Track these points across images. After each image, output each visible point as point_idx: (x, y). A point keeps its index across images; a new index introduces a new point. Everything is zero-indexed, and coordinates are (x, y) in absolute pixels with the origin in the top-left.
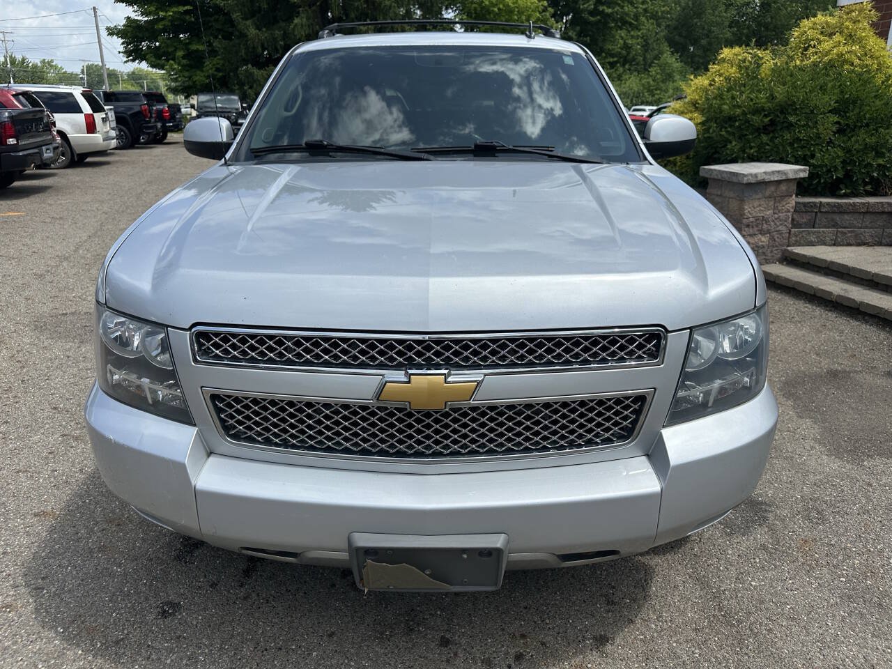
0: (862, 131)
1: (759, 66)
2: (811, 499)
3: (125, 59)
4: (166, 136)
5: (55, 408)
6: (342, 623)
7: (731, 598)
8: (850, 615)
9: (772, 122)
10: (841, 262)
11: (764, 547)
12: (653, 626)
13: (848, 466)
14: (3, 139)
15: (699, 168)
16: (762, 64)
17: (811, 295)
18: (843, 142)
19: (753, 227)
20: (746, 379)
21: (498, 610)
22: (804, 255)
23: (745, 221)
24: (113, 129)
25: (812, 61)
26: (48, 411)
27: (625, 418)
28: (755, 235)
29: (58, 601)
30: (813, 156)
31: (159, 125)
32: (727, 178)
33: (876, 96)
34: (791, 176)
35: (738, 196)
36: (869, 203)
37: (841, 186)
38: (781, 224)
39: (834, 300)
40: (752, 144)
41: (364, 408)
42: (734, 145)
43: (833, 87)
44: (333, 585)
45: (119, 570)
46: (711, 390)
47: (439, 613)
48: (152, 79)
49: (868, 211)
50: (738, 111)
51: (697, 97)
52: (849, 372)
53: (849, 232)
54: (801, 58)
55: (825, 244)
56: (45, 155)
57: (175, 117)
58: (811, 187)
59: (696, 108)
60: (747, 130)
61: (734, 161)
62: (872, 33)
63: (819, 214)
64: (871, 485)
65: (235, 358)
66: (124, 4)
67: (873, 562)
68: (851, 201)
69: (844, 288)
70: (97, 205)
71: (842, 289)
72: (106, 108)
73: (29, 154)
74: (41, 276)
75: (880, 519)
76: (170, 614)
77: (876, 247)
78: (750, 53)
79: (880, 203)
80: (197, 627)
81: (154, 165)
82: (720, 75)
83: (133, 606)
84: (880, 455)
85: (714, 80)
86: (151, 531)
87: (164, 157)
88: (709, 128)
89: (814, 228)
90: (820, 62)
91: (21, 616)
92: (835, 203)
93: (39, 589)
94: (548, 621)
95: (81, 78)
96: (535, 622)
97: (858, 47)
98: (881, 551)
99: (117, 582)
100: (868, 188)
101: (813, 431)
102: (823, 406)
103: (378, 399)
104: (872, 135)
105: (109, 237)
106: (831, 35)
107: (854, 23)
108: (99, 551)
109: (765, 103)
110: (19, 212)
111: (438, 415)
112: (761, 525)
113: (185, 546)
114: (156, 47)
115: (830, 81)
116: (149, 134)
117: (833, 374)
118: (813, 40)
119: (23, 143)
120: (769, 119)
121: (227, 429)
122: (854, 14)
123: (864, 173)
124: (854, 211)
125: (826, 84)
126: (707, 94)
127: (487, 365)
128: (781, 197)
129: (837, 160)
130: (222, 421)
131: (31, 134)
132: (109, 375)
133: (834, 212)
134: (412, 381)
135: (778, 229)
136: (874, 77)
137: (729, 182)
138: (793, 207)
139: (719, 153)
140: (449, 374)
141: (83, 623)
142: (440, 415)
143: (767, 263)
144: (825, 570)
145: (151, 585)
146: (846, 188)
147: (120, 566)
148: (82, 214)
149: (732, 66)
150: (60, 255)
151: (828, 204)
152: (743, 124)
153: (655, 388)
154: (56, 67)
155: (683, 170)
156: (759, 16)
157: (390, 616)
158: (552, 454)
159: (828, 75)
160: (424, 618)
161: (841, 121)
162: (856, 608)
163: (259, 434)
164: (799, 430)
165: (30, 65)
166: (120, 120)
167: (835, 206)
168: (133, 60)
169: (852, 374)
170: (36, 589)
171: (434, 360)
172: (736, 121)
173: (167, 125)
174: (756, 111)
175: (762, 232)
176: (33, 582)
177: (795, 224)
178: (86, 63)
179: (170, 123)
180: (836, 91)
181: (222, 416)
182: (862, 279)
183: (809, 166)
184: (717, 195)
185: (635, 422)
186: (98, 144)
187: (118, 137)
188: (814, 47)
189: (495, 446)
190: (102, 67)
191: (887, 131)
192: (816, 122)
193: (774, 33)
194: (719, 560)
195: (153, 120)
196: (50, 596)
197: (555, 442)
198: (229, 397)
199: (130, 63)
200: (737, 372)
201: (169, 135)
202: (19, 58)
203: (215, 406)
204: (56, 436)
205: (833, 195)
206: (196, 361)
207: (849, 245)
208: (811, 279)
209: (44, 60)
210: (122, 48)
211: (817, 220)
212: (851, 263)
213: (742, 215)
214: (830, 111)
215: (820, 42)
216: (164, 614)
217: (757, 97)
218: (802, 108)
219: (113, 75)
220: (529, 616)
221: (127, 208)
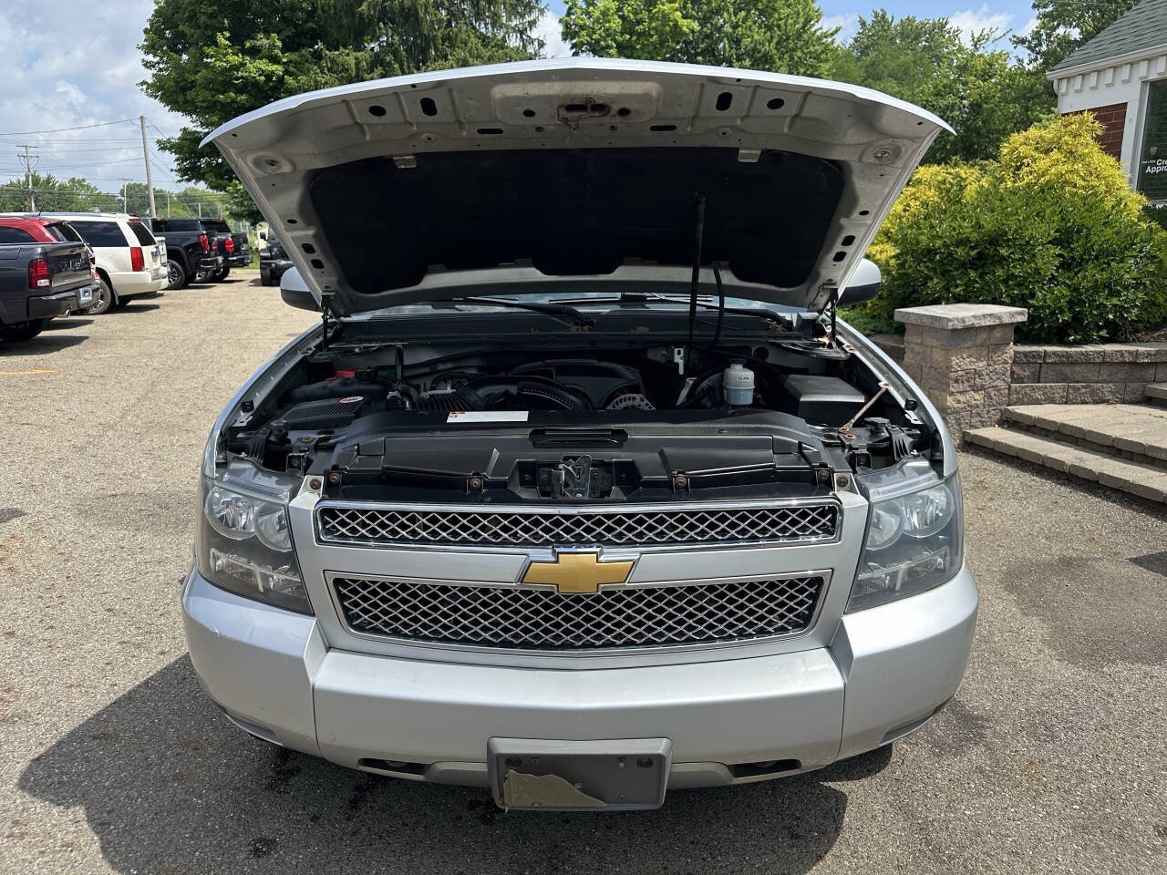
0: (1090, 265)
1: (962, 188)
2: (1037, 712)
3: (179, 178)
4: (228, 272)
5: (109, 610)
6: (471, 862)
7: (941, 829)
8: (1085, 849)
9: (980, 256)
10: (1074, 425)
11: (980, 770)
12: (846, 863)
13: (1083, 673)
14: (34, 281)
15: (893, 310)
16: (966, 185)
17: (1039, 465)
18: (1069, 278)
19: (963, 382)
20: (940, 560)
21: (660, 846)
22: (1029, 416)
23: (952, 375)
24: (163, 265)
25: (1027, 183)
26: (102, 614)
27: (801, 603)
28: (966, 391)
29: (129, 838)
30: (1033, 295)
31: (220, 259)
32: (928, 324)
33: (1105, 224)
34: (1006, 320)
35: (942, 345)
36: (1104, 352)
37: (1070, 331)
38: (998, 379)
39: (1067, 471)
40: (958, 282)
41: (506, 592)
42: (936, 284)
43: (1053, 213)
44: (460, 818)
45: (200, 802)
46: (898, 571)
47: (588, 849)
48: (209, 201)
49: (1104, 362)
50: (939, 243)
51: (889, 225)
52: (1087, 560)
53: (1083, 387)
54: (1013, 179)
55: (1053, 401)
56: (83, 299)
57: (240, 249)
58: (1033, 333)
59: (889, 238)
60: (951, 265)
61: (936, 302)
62: (1096, 149)
63: (1044, 366)
64: (1112, 696)
65: (363, 537)
66: (180, 113)
67: (1113, 786)
68: (1083, 350)
69: (1079, 456)
70: (145, 360)
71: (1077, 458)
72: (156, 239)
73: (64, 299)
74: (82, 449)
75: (1122, 736)
76: (264, 852)
77: (1118, 405)
78: (950, 174)
79: (1119, 351)
80: (297, 867)
81: (214, 309)
82: (916, 199)
83: (219, 844)
84: (1123, 659)
85: (908, 205)
86: (235, 756)
87: (226, 299)
88: (905, 261)
89: (1038, 382)
90: (1036, 184)
91: (85, 856)
92: (1063, 352)
93: (105, 824)
94: (719, 858)
95: (120, 200)
96: (704, 860)
97: (1080, 165)
98: (1123, 774)
99: (198, 816)
100: (1103, 333)
101: (1041, 631)
102: (1053, 601)
103: (522, 582)
104: (1103, 270)
105: (163, 400)
106: (1047, 151)
107: (1074, 137)
108: (174, 780)
109: (970, 233)
110: (49, 369)
111: (588, 600)
112: (976, 744)
113: (278, 773)
114: (218, 163)
115: (1048, 207)
116: (207, 270)
117: (1067, 562)
118: (1025, 158)
119: (57, 284)
120: (976, 251)
121: (350, 618)
122: (1073, 126)
123: (1096, 315)
124: (1087, 361)
125: (1044, 211)
126: (901, 222)
127: (644, 543)
128: (996, 345)
129: (1062, 301)
130: (346, 610)
131: (68, 273)
132: (211, 561)
133: (1062, 363)
134: (560, 561)
135: (994, 384)
136: (1102, 201)
137: (931, 328)
138: (1011, 358)
139: (917, 292)
140: (602, 553)
141: (160, 864)
142: (591, 600)
143: (983, 426)
144: (1055, 796)
145: (239, 819)
146: (1076, 333)
147: (200, 796)
148: (128, 371)
149: (930, 189)
150: (103, 422)
151: (1054, 353)
152: (945, 259)
153: (832, 569)
154: (88, 187)
155: (875, 313)
156: (968, 120)
157: (529, 853)
158: (717, 645)
159: (1045, 199)
160: (569, 856)
161: (1065, 254)
162: (1091, 841)
163: (386, 624)
164: (1023, 630)
165: (57, 185)
166: (172, 254)
167: (1063, 356)
168: (189, 180)
169: (1089, 563)
170: (100, 824)
171: (584, 537)
172: (936, 254)
173: (231, 259)
174: (961, 242)
175: (975, 389)
176: (96, 816)
177: (1015, 378)
178: (128, 183)
179: (234, 256)
180: (1056, 218)
181: (346, 604)
182: (1101, 445)
183: (1029, 308)
184: (917, 344)
185: (811, 609)
186: (146, 284)
187: (171, 275)
188: (1028, 165)
189: (653, 636)
190: (147, 187)
191: (1121, 265)
192: (1034, 255)
193: (988, 140)
194: (926, 784)
195: (213, 253)
196: (118, 833)
197: (722, 632)
198: (355, 581)
199: (184, 183)
200: (926, 550)
201: (231, 270)
202: (43, 176)
203: (339, 592)
204: (114, 644)
205: (1062, 342)
206: (319, 540)
207: (1084, 402)
208: (1038, 446)
209: (74, 179)
210: (175, 166)
211: (1042, 373)
212: (1086, 426)
213: (949, 367)
214: (1050, 242)
215: (1034, 161)
216: (257, 853)
217: (960, 226)
218: (1015, 239)
219: (161, 198)
220: (697, 852)
221: (183, 363)
